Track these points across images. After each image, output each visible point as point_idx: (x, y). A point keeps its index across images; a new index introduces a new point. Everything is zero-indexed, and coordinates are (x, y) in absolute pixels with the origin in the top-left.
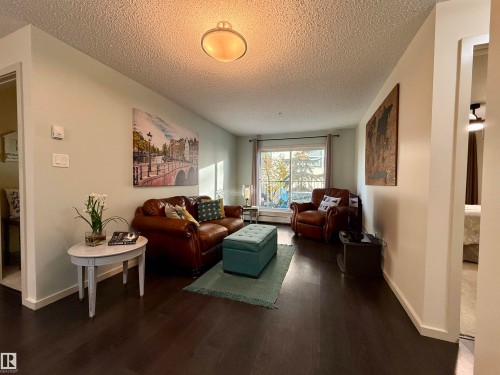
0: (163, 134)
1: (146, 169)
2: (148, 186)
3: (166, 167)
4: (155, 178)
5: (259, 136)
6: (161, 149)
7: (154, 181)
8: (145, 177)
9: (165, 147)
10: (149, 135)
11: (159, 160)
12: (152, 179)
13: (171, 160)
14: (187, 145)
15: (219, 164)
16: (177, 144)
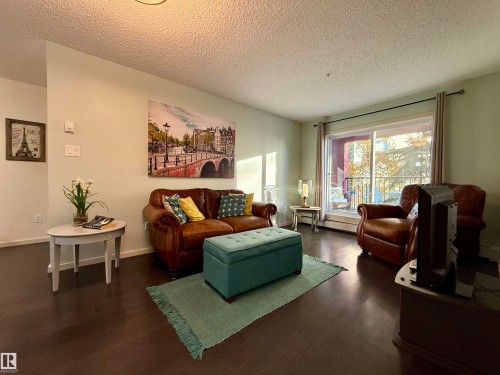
0: (184, 124)
1: (161, 159)
2: (163, 176)
3: (189, 158)
4: (173, 169)
5: (327, 117)
6: (181, 139)
7: (173, 172)
8: (160, 167)
9: (186, 137)
10: (166, 125)
11: (179, 150)
12: (169, 170)
13: (195, 150)
14: (218, 134)
15: (268, 156)
16: (203, 134)
